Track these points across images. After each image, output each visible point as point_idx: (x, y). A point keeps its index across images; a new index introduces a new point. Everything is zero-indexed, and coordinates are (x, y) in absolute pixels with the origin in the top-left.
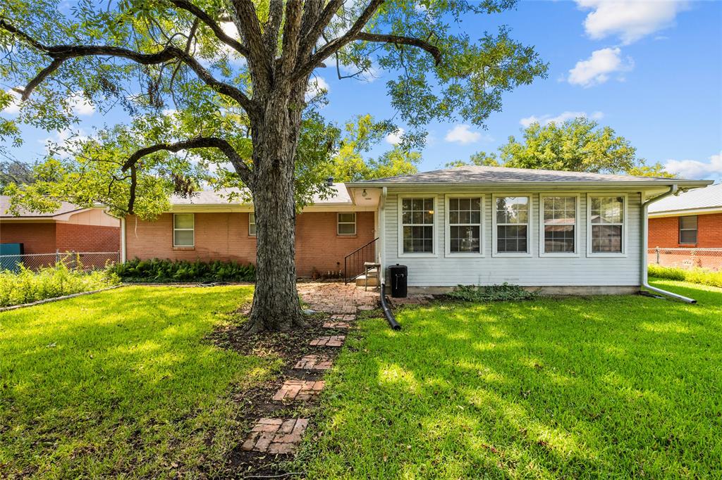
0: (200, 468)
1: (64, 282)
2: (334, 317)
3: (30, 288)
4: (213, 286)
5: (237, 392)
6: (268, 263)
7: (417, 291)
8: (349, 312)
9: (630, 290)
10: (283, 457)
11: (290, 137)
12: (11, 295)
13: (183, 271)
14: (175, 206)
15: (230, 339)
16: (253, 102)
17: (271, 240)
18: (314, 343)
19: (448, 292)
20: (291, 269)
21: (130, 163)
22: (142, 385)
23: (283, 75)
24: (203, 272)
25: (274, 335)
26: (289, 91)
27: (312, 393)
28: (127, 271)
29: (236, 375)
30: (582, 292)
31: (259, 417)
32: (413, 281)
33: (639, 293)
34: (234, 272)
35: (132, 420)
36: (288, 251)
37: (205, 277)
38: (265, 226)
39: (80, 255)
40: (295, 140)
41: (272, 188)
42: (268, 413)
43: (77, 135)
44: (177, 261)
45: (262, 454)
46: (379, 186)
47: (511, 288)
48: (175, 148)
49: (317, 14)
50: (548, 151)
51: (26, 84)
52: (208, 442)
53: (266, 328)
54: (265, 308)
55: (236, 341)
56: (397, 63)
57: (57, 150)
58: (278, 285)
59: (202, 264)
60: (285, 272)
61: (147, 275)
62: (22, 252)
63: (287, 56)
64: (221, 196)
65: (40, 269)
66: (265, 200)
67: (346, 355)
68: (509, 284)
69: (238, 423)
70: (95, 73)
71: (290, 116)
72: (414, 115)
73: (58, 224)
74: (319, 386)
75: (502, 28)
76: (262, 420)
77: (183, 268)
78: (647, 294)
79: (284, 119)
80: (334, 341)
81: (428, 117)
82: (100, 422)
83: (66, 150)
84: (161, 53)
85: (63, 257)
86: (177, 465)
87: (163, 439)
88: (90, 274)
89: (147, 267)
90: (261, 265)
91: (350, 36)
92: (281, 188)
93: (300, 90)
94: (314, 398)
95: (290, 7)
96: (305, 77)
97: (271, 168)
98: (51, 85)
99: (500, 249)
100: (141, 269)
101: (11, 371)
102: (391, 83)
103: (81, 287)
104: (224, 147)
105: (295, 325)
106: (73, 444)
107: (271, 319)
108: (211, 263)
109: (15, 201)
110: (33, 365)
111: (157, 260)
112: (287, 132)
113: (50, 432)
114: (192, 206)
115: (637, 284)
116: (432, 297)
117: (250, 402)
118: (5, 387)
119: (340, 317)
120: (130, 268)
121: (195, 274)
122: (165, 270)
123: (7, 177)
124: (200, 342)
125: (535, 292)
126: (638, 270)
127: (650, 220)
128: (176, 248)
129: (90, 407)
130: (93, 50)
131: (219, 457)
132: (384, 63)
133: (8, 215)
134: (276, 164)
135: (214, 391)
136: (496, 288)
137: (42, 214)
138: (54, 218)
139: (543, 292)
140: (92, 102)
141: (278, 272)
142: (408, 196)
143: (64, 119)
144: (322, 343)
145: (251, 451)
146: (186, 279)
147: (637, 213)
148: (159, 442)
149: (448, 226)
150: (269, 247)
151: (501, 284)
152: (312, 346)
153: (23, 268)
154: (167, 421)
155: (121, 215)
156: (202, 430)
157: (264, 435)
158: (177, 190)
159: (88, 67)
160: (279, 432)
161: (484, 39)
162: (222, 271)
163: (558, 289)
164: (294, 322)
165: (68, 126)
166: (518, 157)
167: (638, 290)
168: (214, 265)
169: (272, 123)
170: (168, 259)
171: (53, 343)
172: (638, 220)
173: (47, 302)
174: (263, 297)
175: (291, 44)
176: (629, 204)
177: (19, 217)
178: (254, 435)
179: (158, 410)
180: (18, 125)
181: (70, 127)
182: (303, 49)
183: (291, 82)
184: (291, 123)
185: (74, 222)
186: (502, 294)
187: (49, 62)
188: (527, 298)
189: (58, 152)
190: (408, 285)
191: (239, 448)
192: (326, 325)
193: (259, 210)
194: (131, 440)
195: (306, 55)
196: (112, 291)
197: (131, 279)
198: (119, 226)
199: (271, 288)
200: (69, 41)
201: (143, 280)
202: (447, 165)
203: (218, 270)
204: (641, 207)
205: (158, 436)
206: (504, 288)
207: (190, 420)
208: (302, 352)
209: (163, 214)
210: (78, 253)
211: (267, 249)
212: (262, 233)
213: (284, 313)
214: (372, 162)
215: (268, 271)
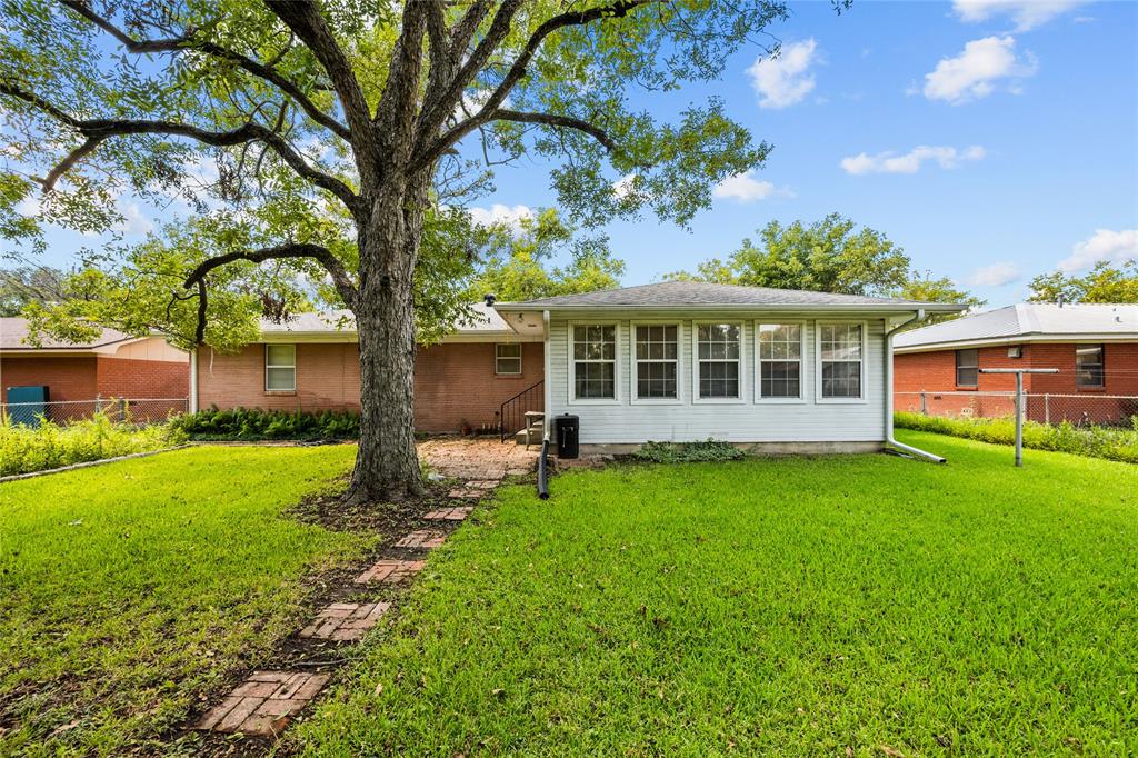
0: (241, 656)
1: (104, 441)
2: (470, 484)
3: (53, 448)
4: (320, 445)
5: (311, 575)
6: (375, 411)
7: (593, 449)
8: (492, 477)
9: (872, 446)
10: (347, 643)
11: (405, 247)
12: (26, 459)
13: (279, 424)
14: (266, 335)
15: (320, 513)
16: (360, 199)
17: (379, 381)
18: (430, 516)
19: (636, 450)
20: (406, 419)
21: (197, 276)
22: (189, 567)
23: (395, 165)
24: (306, 427)
25: (380, 506)
26: (403, 187)
27: (406, 574)
28: (197, 424)
29: (315, 556)
30: (811, 449)
31: (329, 602)
32: (586, 436)
33: (883, 451)
34: (351, 425)
35: (167, 607)
36: (402, 395)
37: (309, 433)
38: (372, 363)
39: (131, 403)
40: (413, 250)
41: (380, 312)
42: (344, 598)
43: (121, 239)
44: (270, 411)
45: (321, 641)
46: (540, 309)
47: (718, 444)
48: (258, 258)
49: (446, 84)
50: (793, 260)
51: (53, 168)
52: (258, 629)
53: (371, 498)
54: (370, 471)
55: (327, 515)
56: (558, 148)
57: (94, 259)
58: (388, 441)
59: (304, 416)
60: (398, 423)
61: (226, 431)
62: (47, 399)
63: (399, 142)
64: (328, 321)
65: (69, 423)
66: (371, 328)
67: (467, 529)
68: (715, 440)
69: (301, 608)
70: (148, 155)
71: (405, 219)
72: (588, 213)
73: (101, 358)
74: (418, 566)
75: (713, 99)
76: (333, 606)
77: (278, 420)
78: (894, 453)
79: (397, 223)
80: (457, 514)
81: (607, 216)
82: (126, 610)
83: (105, 260)
84: (237, 132)
85: (104, 405)
86: (213, 654)
87: (202, 627)
88: (143, 429)
89: (228, 419)
90: (366, 415)
91: (482, 117)
92: (393, 312)
93: (420, 185)
94: (406, 579)
95: (402, 80)
96: (428, 167)
97: (379, 287)
98: (85, 171)
99: (703, 394)
100: (219, 422)
101: (16, 554)
102: (555, 173)
103: (129, 447)
104: (324, 256)
105: (411, 493)
106: (87, 634)
107: (378, 487)
108: (319, 414)
109: (35, 327)
110: (46, 546)
111: (242, 409)
112: (401, 241)
113: (59, 622)
114: (290, 334)
115: (881, 439)
116: (611, 457)
117: (324, 586)
118: (6, 572)
119: (477, 484)
120: (203, 420)
121: (296, 430)
122: (252, 423)
123: (28, 291)
124: (278, 517)
125: (749, 451)
126: (882, 420)
127: (896, 356)
128: (270, 393)
129: (115, 593)
130: (143, 127)
131: (268, 645)
132: (542, 146)
133: (25, 346)
134: (385, 282)
135: (280, 574)
136: (698, 446)
137: (74, 345)
138: (93, 351)
139: (759, 451)
140: (144, 193)
141: (388, 424)
142: (581, 323)
143: (103, 218)
144: (441, 516)
145: (310, 638)
146: (281, 436)
147: (881, 346)
148: (197, 630)
149: (634, 362)
150: (376, 391)
151: (704, 440)
152: (426, 520)
153: (43, 420)
154: (211, 608)
155: (191, 347)
156: (254, 617)
157: (331, 620)
158: (267, 313)
159: (138, 148)
160: (352, 618)
161: (686, 113)
162: (333, 425)
163: (778, 446)
164: (409, 491)
165: (108, 226)
166: (755, 267)
167: (882, 446)
168: (323, 417)
169: (380, 229)
170: (257, 408)
171: (78, 519)
172: (881, 355)
173: (78, 468)
174: (368, 458)
175: (404, 126)
176: (869, 334)
177: (41, 348)
178: (318, 621)
179: (204, 595)
180: (38, 224)
181: (112, 227)
182: (425, 130)
183: (406, 175)
184: (407, 229)
185: (125, 355)
186: (703, 453)
187: (82, 141)
188: (735, 458)
189: (96, 261)
190: (580, 442)
191: (295, 635)
192: (453, 494)
193: (364, 341)
194: (162, 629)
195: (429, 140)
196: (173, 453)
197: (204, 436)
198: (188, 361)
199: (378, 445)
200: (110, 113)
201: (221, 437)
202: (665, 277)
203: (328, 423)
204: (885, 338)
205: (196, 624)
206: (709, 445)
207: (241, 606)
208: (411, 527)
209: (250, 344)
210: (127, 400)
211: (373, 394)
212: (367, 373)
213: (396, 479)
214: (557, 273)
215: (374, 423)
